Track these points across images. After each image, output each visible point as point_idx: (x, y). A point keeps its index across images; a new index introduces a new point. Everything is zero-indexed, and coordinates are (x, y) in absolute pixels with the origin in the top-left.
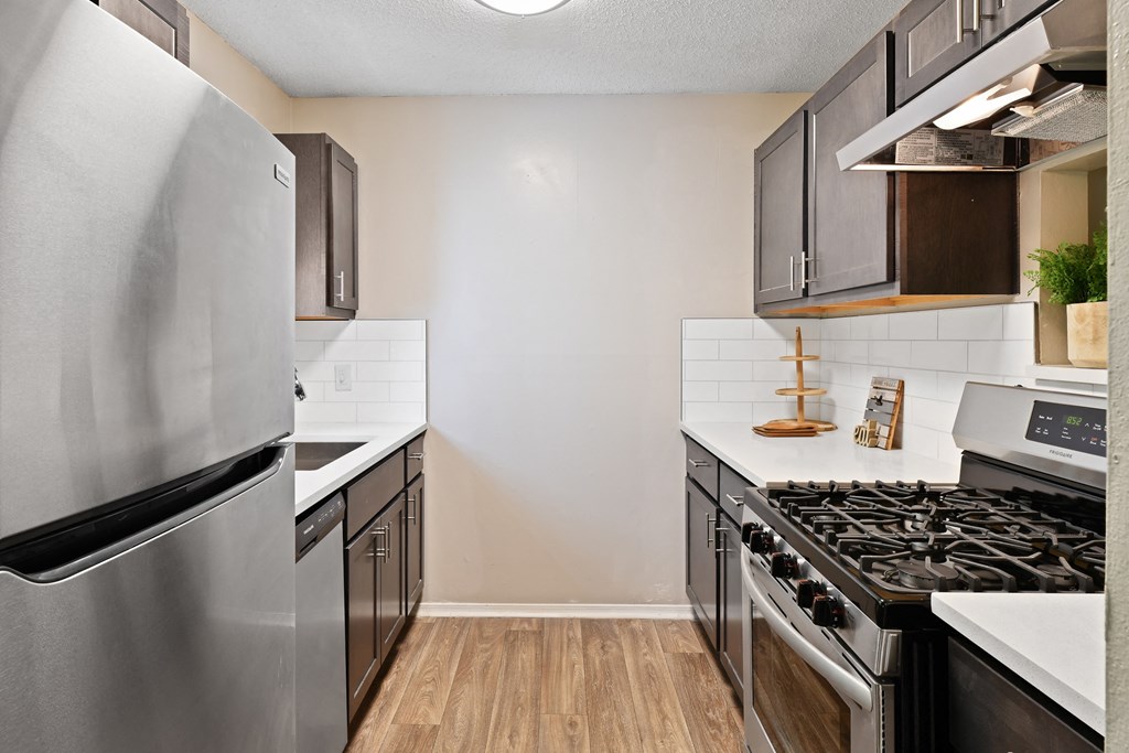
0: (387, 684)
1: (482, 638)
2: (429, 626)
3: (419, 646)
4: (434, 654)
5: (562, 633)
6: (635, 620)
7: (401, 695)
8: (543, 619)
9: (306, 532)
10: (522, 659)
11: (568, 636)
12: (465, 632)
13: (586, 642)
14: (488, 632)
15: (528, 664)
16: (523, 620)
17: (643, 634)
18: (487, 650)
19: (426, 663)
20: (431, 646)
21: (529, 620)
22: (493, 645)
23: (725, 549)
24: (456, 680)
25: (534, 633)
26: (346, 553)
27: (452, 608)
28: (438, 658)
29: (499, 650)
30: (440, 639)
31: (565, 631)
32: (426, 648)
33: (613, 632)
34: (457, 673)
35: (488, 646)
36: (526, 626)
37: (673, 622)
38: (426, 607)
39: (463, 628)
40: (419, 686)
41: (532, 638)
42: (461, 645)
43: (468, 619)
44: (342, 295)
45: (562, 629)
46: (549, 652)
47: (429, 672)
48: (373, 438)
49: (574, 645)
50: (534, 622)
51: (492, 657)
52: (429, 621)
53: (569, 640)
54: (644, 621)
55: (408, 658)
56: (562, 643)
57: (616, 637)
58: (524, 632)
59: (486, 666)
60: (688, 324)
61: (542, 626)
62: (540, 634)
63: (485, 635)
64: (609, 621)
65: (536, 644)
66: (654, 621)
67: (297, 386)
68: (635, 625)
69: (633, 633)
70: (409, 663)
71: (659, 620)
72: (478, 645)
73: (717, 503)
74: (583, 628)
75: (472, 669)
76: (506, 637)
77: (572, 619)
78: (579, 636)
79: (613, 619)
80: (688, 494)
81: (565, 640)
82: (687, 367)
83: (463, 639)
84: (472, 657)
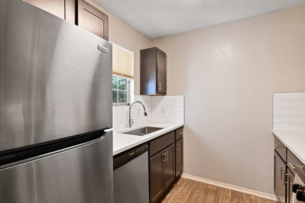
0: (168, 196)
1: (198, 189)
2: (184, 180)
3: (179, 186)
4: (183, 190)
5: (224, 193)
6: (252, 195)
7: (171, 200)
8: (219, 187)
9: (130, 155)
10: (209, 199)
11: (226, 195)
12: (194, 185)
13: (232, 199)
14: (200, 187)
15: (211, 201)
16: (212, 185)
17: (255, 202)
18: (198, 193)
19: (180, 192)
20: (183, 187)
21: (214, 186)
22: (200, 192)
23: (289, 182)
24: (187, 200)
25: (215, 191)
26: (149, 160)
27: (191, 177)
28: (184, 192)
29: (203, 194)
30: (185, 186)
31: (225, 193)
32: (181, 188)
33: (243, 198)
34: (188, 198)
35: (199, 191)
36: (213, 188)
37: (268, 200)
38: (184, 175)
39: (193, 184)
40: (176, 199)
41: (214, 193)
42: (191, 189)
43: (195, 181)
44: (160, 89)
45: (224, 192)
46: (218, 199)
47: (180, 195)
48: (166, 127)
49: (228, 199)
50: (216, 187)
51: (199, 196)
52: (184, 179)
53: (226, 196)
54: (256, 197)
55: (175, 189)
56: (223, 197)
57: (244, 200)
58: (212, 190)
59: (197, 198)
60: (276, 95)
61: (218, 189)
62: (216, 192)
63: (199, 187)
64: (242, 193)
65: (215, 195)
66: (260, 198)
67: (145, 113)
68: (252, 197)
69: (251, 200)
70: (175, 191)
71: (262, 198)
72: (196, 190)
73: (286, 163)
74: (232, 193)
75: (193, 198)
76: (205, 190)
77: (228, 189)
78: (230, 196)
79: (244, 193)
80: (275, 156)
81: (225, 196)
82: (275, 110)
83: (192, 187)
84: (194, 194)
